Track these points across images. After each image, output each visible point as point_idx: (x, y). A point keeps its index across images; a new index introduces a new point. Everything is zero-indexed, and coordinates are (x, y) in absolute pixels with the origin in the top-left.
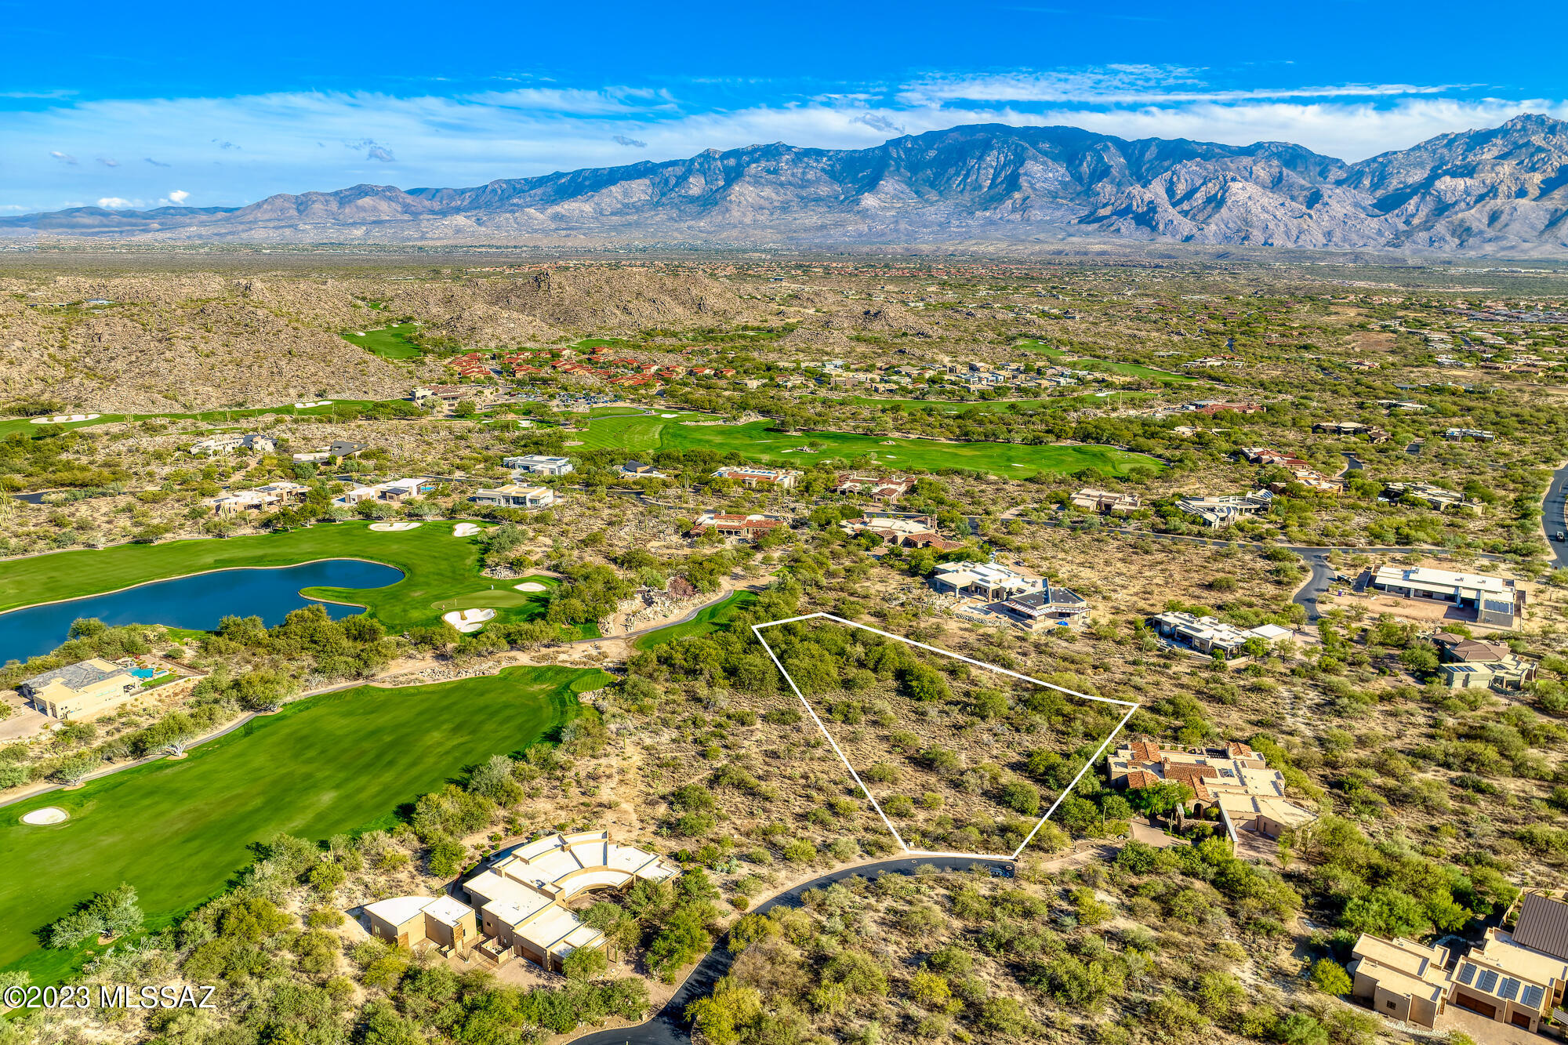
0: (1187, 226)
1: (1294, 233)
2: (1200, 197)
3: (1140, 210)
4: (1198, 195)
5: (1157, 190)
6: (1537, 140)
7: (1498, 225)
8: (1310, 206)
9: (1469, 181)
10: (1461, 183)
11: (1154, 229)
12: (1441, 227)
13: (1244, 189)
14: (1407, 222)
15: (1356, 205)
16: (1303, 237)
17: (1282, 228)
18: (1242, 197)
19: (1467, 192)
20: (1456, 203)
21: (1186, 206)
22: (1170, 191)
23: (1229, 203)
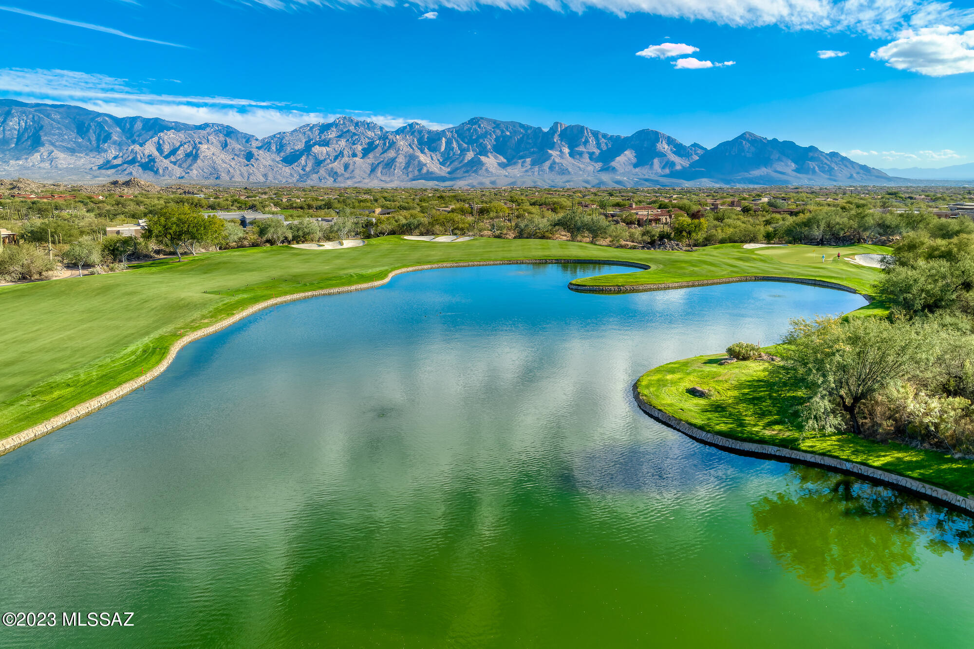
0: (178, 171)
1: (246, 175)
2: (181, 153)
3: (143, 161)
4: (179, 152)
5: (150, 148)
6: (352, 128)
7: (349, 171)
8: (249, 160)
9: (328, 149)
10: (324, 149)
11: (156, 172)
12: (322, 172)
13: (208, 149)
14: (303, 170)
15: (273, 160)
16: (251, 177)
17: (238, 172)
18: (208, 153)
19: (328, 154)
20: (325, 160)
21: (173, 159)
22: (159, 149)
23: (201, 157)
